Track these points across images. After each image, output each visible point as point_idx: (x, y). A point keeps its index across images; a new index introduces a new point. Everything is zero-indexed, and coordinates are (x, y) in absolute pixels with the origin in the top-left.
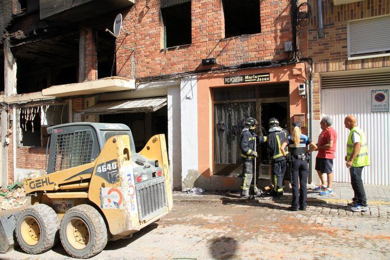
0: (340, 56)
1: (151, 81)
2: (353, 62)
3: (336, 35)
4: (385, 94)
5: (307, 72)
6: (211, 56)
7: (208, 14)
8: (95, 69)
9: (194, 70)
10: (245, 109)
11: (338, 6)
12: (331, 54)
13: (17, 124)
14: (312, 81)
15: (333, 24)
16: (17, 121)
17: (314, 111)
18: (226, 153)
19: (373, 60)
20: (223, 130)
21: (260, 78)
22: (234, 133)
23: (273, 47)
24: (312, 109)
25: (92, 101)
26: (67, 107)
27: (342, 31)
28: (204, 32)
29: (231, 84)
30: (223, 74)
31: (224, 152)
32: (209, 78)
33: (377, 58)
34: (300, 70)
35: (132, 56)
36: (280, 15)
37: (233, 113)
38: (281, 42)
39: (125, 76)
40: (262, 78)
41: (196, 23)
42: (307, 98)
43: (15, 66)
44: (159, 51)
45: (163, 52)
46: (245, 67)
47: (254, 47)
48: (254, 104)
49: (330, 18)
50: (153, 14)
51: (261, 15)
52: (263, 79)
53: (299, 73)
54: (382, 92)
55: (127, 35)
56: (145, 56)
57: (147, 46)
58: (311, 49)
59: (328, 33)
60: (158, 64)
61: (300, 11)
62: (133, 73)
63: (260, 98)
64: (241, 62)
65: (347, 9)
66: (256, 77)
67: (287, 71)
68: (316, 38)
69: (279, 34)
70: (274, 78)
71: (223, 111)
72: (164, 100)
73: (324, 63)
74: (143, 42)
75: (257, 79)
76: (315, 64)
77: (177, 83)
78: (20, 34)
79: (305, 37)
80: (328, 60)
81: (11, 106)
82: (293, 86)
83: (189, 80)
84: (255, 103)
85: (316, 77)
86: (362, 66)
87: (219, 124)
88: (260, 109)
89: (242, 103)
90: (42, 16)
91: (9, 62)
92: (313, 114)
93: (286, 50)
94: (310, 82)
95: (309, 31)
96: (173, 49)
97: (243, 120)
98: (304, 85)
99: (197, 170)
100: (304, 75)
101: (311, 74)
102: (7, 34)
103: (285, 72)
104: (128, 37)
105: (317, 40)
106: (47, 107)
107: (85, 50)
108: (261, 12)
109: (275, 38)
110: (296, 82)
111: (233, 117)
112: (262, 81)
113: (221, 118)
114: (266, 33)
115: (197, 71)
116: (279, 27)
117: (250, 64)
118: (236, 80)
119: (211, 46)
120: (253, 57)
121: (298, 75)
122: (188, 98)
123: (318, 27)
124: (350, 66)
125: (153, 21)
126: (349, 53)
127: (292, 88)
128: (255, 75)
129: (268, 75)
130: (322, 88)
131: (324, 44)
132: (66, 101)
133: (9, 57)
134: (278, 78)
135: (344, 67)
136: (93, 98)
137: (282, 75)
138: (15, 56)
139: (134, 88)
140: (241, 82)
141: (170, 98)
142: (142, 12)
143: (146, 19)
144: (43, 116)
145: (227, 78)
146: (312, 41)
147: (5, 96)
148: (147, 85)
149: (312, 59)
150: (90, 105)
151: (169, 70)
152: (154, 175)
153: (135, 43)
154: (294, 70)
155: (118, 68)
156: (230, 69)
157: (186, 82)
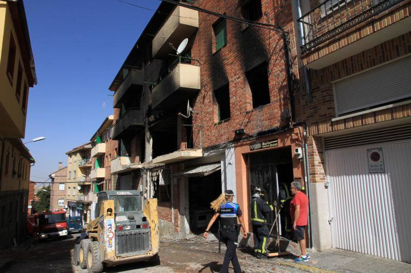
0: (326, 118)
1: (210, 150)
2: (338, 122)
3: (322, 97)
4: (380, 153)
6: (242, 127)
7: (238, 92)
8: (186, 142)
9: (232, 139)
10: (267, 172)
11: (320, 70)
12: (320, 116)
13: (149, 183)
14: (306, 145)
15: (319, 88)
16: (150, 181)
17: (310, 174)
19: (354, 119)
23: (279, 114)
24: (308, 172)
25: (183, 166)
26: (170, 171)
27: (326, 93)
28: (237, 107)
29: (254, 151)
30: (249, 142)
32: (241, 145)
34: (297, 134)
35: (201, 130)
36: (281, 85)
38: (284, 109)
39: (197, 147)
40: (272, 143)
41: (232, 100)
42: (303, 162)
43: (151, 141)
44: (214, 125)
45: (216, 126)
46: (261, 135)
47: (267, 116)
49: (316, 82)
50: (210, 96)
51: (269, 87)
53: (297, 137)
54: (377, 151)
56: (207, 130)
57: (207, 122)
58: (305, 113)
59: (315, 97)
60: (214, 136)
62: (201, 144)
65: (327, 71)
66: (269, 143)
67: (289, 137)
68: (307, 102)
69: (282, 102)
70: (281, 143)
71: (254, 174)
72: (217, 165)
73: (315, 126)
74: (205, 118)
75: (270, 145)
76: (309, 127)
77: (224, 151)
78: (152, 118)
79: (299, 102)
80: (318, 122)
81: (147, 170)
82: (294, 150)
83: (230, 148)
85: (310, 140)
86: (345, 126)
91: (147, 138)
92: (309, 176)
95: (302, 96)
97: (266, 182)
98: (301, 148)
100: (300, 138)
101: (306, 138)
102: (147, 119)
104: (198, 115)
105: (308, 105)
106: (162, 171)
108: (269, 84)
109: (280, 107)
110: (294, 146)
112: (273, 146)
114: (274, 103)
115: (234, 141)
116: (282, 96)
118: (257, 147)
119: (241, 118)
120: (266, 126)
121: (296, 139)
122: (230, 164)
123: (307, 92)
124: (335, 127)
125: (210, 102)
126: (337, 113)
127: (293, 154)
128: (268, 141)
129: (277, 141)
130: (325, 150)
132: (170, 166)
133: (148, 134)
134: (284, 144)
135: (330, 128)
136: (183, 164)
137: (286, 139)
138: (151, 134)
139: (202, 156)
140: (260, 148)
141: (222, 162)
142: (204, 95)
143: (207, 101)
144: (161, 176)
145: (251, 145)
146: (305, 105)
147: (145, 163)
148: (208, 153)
149: (306, 123)
151: (219, 141)
152: (138, 227)
153: (201, 120)
154: (293, 134)
155: (194, 140)
156: (253, 137)
157: (229, 150)
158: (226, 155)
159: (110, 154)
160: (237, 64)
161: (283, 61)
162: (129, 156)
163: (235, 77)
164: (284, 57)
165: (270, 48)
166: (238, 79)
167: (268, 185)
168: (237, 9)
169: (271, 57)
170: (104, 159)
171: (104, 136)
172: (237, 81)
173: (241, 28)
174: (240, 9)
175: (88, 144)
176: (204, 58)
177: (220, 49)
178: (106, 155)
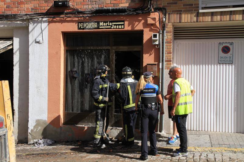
0: (193, 8)
2: (204, 14)
4: (231, 47)
5: (161, 21)
9: (44, 12)
10: (99, 57)
12: (184, 5)
14: (165, 31)
17: (166, 61)
18: (78, 102)
19: (221, 13)
20: (76, 78)
21: (114, 25)
22: (87, 81)
24: (164, 59)
29: (84, 30)
30: (77, 19)
31: (76, 100)
32: (61, 22)
33: (225, 12)
34: (154, 19)
37: (86, 60)
40: (116, 25)
42: (159, 49)
46: (100, 13)
48: (108, 52)
52: (118, 26)
53: (153, 22)
54: (228, 45)
63: (114, 46)
64: (96, 7)
66: (111, 24)
67: (141, 20)
70: (129, 26)
71: (76, 58)
72: (9, 43)
73: (177, 14)
75: (112, 26)
76: (169, 14)
77: (24, 25)
80: (181, 11)
82: (147, 35)
83: (38, 23)
84: (109, 50)
85: (169, 27)
86: (212, 18)
87: (72, 71)
88: (114, 57)
89: (96, 50)
92: (165, 63)
94: (163, 32)
98: (158, 34)
99: (47, 119)
100: (158, 24)
101: (164, 24)
103: (140, 21)
110: (150, 31)
111: (86, 65)
112: (116, 28)
113: (73, 65)
115: (48, 14)
117: (105, 10)
118: (90, 26)
120: (108, 3)
121: (152, 25)
122: (38, 42)
124: (201, 18)
126: (201, 6)
127: (146, 37)
128: (110, 22)
129: (123, 23)
130: (174, 39)
134: (133, 27)
135: (195, 19)
137: (137, 23)
140: (95, 28)
141: (16, 41)
145: (81, 23)
149: (165, 9)
151: (16, 9)
154: (149, 19)
156: (84, 14)
157: (35, 24)
158: (30, 30)
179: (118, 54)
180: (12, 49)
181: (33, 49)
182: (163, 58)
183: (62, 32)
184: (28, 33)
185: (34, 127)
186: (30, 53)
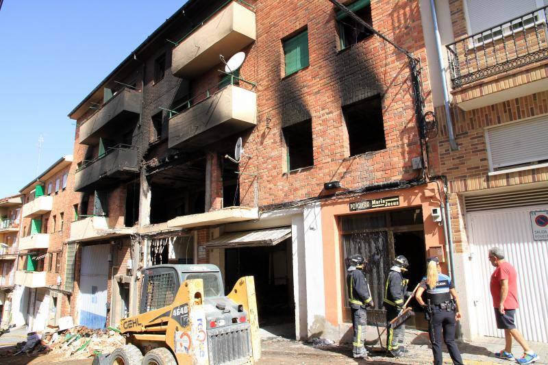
0: (480, 171)
1: (274, 209)
3: (472, 145)
5: (441, 192)
6: (335, 179)
7: (329, 131)
8: (221, 197)
9: (317, 196)
10: (376, 241)
11: (470, 112)
12: (468, 169)
13: (147, 256)
14: (448, 204)
15: (467, 133)
16: (148, 254)
17: (454, 242)
19: (520, 174)
21: (388, 202)
23: (401, 165)
24: (451, 239)
25: (217, 232)
26: (192, 238)
27: (478, 141)
28: (326, 151)
29: (356, 212)
30: (348, 200)
32: (334, 204)
33: (525, 171)
34: (433, 190)
35: (255, 182)
36: (405, 127)
38: (409, 158)
39: (248, 204)
40: (390, 202)
41: (317, 142)
42: (443, 226)
43: (149, 195)
44: (281, 175)
45: (285, 177)
46: (371, 190)
47: (379, 166)
49: (462, 126)
50: (274, 134)
51: (385, 129)
52: (392, 203)
53: (432, 194)
54: (544, 214)
55: (250, 158)
56: (268, 181)
57: (269, 170)
58: (444, 164)
59: (461, 144)
60: (282, 190)
61: (427, 120)
62: (256, 201)
63: (392, 226)
64: (366, 184)
65: (480, 113)
66: (384, 201)
67: (418, 193)
68: (448, 150)
69: (407, 149)
70: (404, 201)
71: (352, 243)
72: (288, 231)
73: (461, 180)
74: (265, 165)
75: (385, 204)
76: (451, 182)
77: (300, 212)
78: (154, 162)
79: (435, 150)
80: (465, 176)
81: (143, 237)
82: (427, 211)
83: (312, 207)
85: (454, 198)
86: (508, 181)
88: (393, 241)
90: (170, 145)
91: (144, 191)
92: (453, 245)
93: (415, 167)
94: (446, 205)
95: (440, 143)
96: (296, 172)
97: (374, 254)
98: (439, 209)
99: (324, 315)
100: (438, 196)
101: (446, 196)
102: (144, 162)
103: (416, 194)
104: (251, 161)
105: (449, 153)
106: (175, 239)
107: (211, 176)
108: (385, 125)
109: (403, 154)
112: (390, 206)
113: (349, 252)
114: (393, 149)
115: (320, 197)
116: (406, 141)
117: (376, 186)
118: (362, 206)
119: (334, 168)
120: (379, 179)
121: (431, 197)
122: (312, 229)
123: (449, 137)
124: (493, 183)
125: (275, 142)
126: (491, 166)
127: (426, 214)
128: (383, 199)
129: (397, 199)
130: (467, 211)
131: (458, 158)
132: (192, 232)
133: (144, 185)
135: (485, 185)
136: (218, 229)
137: (413, 197)
138: (150, 184)
139: (257, 217)
140: (368, 208)
141: (294, 228)
142: (264, 133)
143: (268, 141)
144: (171, 248)
145: (352, 203)
146: (443, 154)
147: (139, 226)
148: (269, 214)
149: (445, 177)
150: (214, 237)
151: (292, 197)
152: (234, 321)
153: (258, 167)
154: (426, 191)
155: (241, 195)
156: (355, 193)
157: (310, 210)
158: (305, 217)
159: (62, 214)
160: (327, 94)
161: (408, 96)
162: (107, 216)
163: (322, 112)
164: (411, 91)
165: (387, 78)
166: (328, 114)
167: (377, 257)
168: (328, 22)
169: (388, 89)
170: (47, 220)
171: (50, 186)
172: (327, 116)
173: (335, 47)
174: (332, 23)
175: (14, 197)
176: (265, 83)
177: (296, 73)
178: (52, 214)
179: (396, 236)
180: (291, 238)
181: (308, 235)
182: (449, 238)
183: (335, 216)
184: (302, 220)
185: (313, 323)
186: (306, 240)
